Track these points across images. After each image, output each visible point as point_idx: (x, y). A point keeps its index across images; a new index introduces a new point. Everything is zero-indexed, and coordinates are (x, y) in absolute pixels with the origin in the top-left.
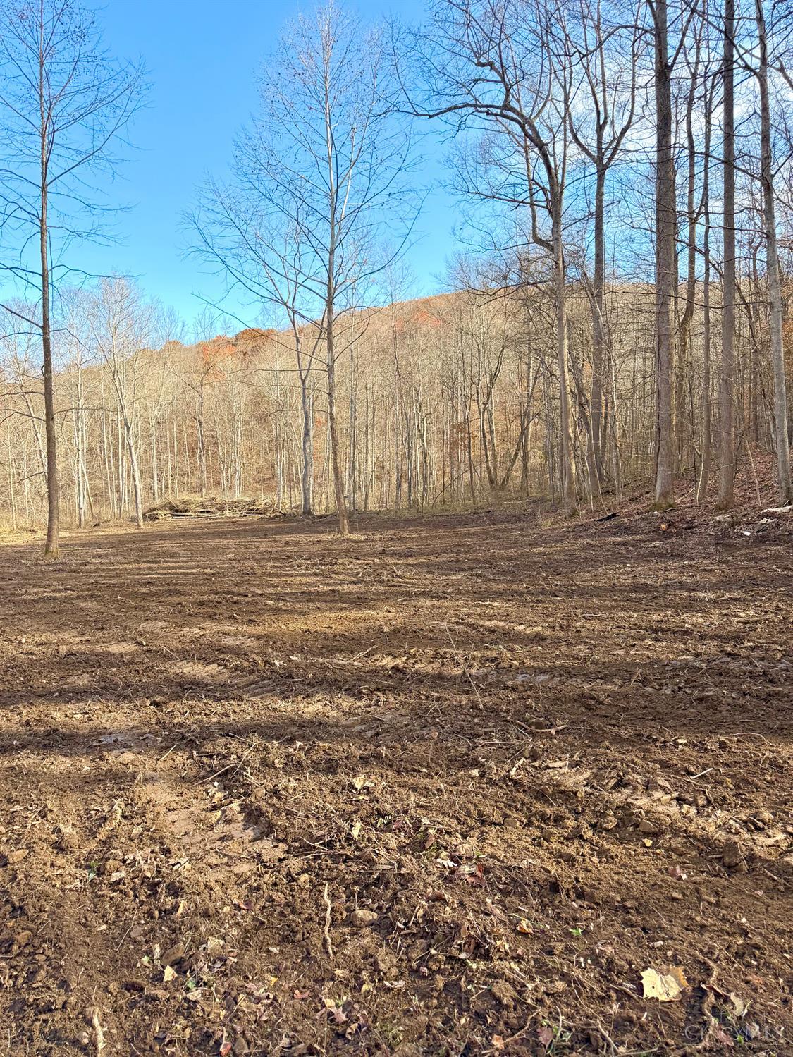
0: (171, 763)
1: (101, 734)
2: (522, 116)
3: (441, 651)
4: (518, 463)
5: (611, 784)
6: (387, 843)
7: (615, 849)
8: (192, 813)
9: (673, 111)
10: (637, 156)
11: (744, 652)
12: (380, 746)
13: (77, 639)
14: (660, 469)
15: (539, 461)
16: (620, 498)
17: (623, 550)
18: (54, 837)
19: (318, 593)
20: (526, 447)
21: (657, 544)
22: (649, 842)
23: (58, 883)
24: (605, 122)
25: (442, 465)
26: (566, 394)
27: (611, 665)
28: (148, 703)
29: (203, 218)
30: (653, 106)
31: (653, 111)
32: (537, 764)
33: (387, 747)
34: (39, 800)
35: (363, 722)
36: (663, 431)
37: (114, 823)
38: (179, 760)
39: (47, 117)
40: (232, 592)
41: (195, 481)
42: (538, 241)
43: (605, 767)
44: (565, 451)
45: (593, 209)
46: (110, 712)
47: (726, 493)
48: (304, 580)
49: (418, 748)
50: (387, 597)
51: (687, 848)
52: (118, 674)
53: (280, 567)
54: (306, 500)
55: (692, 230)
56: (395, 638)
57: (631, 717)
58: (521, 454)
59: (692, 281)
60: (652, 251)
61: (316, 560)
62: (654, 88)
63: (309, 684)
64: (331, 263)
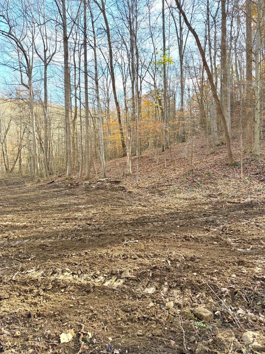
2: (16, 39)
4: (17, 163)
5: (50, 274)
7: (51, 296)
9: (69, 52)
10: (58, 64)
11: (93, 223)
14: (68, 167)
15: (26, 162)
16: (55, 176)
20: (20, 157)
21: (67, 191)
22: (63, 290)
24: (47, 49)
26: (35, 139)
27: (51, 233)
30: (63, 49)
31: (63, 50)
32: (23, 273)
36: (68, 154)
42: (23, 84)
43: (48, 268)
44: (35, 159)
47: (88, 175)
51: (75, 289)
55: (76, 91)
57: (58, 249)
58: (18, 160)
59: (76, 108)
60: (64, 96)
62: (63, 43)
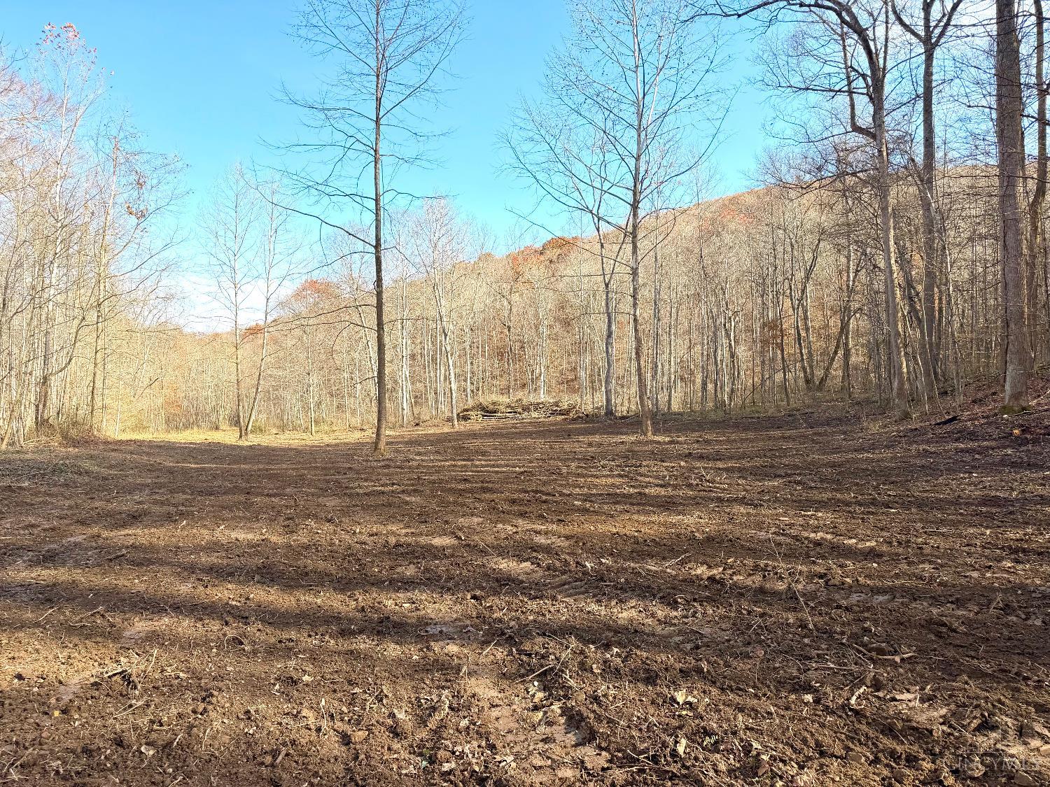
0: (492, 657)
1: (427, 624)
2: (838, 4)
3: (762, 563)
4: (838, 361)
5: (973, 725)
6: (715, 765)
8: (514, 711)
12: (701, 660)
13: (404, 531)
14: (1010, 368)
15: (861, 359)
16: (961, 399)
17: (968, 458)
18: (390, 722)
19: (624, 496)
20: (846, 344)
21: (1009, 452)
23: (395, 767)
25: (750, 365)
26: (892, 288)
27: (963, 587)
28: (469, 597)
29: (516, 136)
32: (881, 694)
33: (709, 662)
34: (375, 684)
35: (680, 633)
36: (1012, 326)
37: (443, 714)
38: (499, 656)
39: (382, 58)
40: (541, 492)
41: (503, 383)
42: (856, 129)
43: (964, 705)
44: (893, 349)
45: (921, 90)
46: (435, 603)
48: (610, 481)
49: (741, 666)
50: (696, 503)
52: (441, 566)
53: (585, 468)
54: (608, 400)
55: (1042, 103)
56: (709, 546)
57: (993, 649)
59: (1043, 158)
60: (994, 129)
61: (620, 461)
63: (621, 589)
64: (637, 169)
